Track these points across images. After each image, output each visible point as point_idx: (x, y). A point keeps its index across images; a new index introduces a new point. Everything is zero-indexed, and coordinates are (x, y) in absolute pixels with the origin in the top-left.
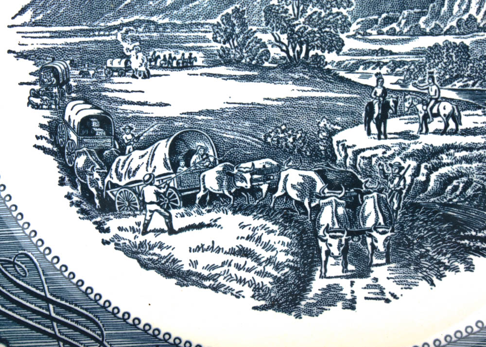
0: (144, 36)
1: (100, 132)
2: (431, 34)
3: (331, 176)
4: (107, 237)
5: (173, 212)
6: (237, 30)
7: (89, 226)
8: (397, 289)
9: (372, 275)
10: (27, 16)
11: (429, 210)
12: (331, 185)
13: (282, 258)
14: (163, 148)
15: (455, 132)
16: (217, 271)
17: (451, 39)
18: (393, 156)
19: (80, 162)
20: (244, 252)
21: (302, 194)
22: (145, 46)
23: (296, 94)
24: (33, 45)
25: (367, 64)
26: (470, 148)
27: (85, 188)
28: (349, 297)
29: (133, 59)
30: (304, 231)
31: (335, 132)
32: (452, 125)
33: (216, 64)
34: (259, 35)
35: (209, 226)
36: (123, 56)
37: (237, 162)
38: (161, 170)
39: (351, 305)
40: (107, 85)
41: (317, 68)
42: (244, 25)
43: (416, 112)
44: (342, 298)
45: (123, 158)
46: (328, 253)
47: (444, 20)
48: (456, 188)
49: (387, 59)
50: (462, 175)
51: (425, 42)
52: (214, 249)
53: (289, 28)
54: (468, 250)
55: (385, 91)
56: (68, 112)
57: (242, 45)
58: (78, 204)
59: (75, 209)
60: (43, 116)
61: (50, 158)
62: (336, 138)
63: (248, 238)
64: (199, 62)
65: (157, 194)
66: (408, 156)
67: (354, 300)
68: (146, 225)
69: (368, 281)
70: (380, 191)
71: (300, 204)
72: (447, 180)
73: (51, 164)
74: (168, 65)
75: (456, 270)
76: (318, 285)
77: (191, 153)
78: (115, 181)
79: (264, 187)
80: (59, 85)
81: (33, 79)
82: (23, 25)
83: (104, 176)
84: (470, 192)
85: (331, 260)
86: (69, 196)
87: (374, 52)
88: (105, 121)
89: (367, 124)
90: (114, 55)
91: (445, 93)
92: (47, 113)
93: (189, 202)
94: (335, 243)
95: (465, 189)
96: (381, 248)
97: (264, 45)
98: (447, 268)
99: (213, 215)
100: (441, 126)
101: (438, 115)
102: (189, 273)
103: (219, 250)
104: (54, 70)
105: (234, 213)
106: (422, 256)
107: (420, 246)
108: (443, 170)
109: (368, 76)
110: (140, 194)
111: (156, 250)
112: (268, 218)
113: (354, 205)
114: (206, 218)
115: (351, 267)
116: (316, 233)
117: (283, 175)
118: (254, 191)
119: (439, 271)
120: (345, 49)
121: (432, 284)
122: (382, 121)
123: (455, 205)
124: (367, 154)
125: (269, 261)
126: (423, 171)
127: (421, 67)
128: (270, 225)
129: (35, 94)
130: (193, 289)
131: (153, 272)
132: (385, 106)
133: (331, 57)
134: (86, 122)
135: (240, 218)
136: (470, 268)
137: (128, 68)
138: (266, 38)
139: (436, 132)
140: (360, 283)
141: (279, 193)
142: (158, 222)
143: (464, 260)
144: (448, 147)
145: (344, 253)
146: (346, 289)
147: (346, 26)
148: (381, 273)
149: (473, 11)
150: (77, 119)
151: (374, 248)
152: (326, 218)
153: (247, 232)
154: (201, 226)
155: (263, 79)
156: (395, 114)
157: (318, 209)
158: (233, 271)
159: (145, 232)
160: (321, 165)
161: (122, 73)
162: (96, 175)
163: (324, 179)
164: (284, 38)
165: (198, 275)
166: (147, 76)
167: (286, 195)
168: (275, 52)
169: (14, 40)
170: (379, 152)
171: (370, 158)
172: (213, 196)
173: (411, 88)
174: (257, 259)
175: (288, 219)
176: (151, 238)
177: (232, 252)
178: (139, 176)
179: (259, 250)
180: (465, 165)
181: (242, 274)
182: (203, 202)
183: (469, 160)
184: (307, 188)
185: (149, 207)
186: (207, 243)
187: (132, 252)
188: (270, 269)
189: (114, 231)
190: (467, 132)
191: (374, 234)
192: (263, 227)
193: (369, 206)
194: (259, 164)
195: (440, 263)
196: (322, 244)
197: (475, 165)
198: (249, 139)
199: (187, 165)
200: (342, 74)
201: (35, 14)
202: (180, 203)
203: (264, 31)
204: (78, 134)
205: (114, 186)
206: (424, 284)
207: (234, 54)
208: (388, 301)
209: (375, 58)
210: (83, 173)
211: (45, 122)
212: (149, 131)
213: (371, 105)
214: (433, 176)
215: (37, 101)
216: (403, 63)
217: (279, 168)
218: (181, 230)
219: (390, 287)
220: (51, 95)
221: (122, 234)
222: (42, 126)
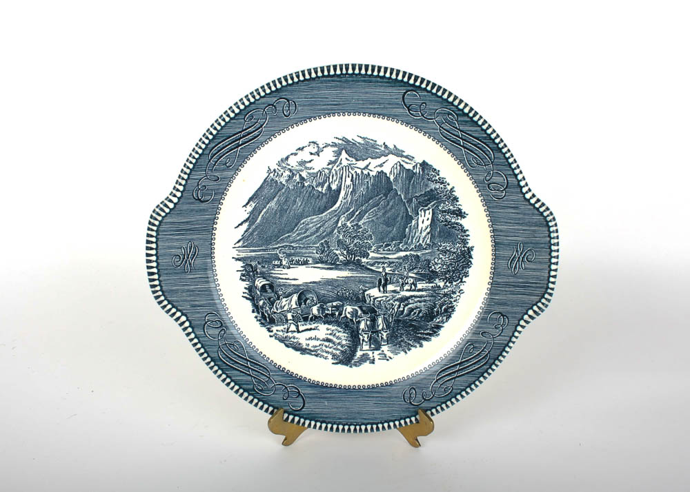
0: (288, 252)
1: (269, 291)
2: (404, 251)
3: (364, 309)
4: (272, 334)
5: (299, 324)
6: (326, 249)
7: (264, 329)
8: (391, 355)
9: (381, 349)
10: (240, 244)
11: (404, 322)
12: (364, 312)
13: (344, 342)
14: (295, 297)
15: (414, 290)
16: (317, 348)
17: (412, 253)
18: (389, 300)
19: (261, 303)
20: (328, 340)
21: (352, 317)
22: (288, 255)
23: (350, 275)
24: (243, 255)
25: (379, 263)
26: (421, 297)
27: (263, 313)
28: (372, 358)
29: (283, 261)
30: (353, 331)
31: (366, 290)
32: (413, 287)
33: (317, 263)
34: (335, 251)
35: (314, 329)
36: (279, 260)
37: (326, 303)
38: (294, 306)
39: (373, 362)
40: (272, 272)
41: (359, 265)
42: (329, 247)
43: (398, 282)
44: (369, 359)
45: (278, 301)
46: (363, 340)
47: (410, 245)
48: (415, 313)
49: (387, 261)
50: (418, 308)
51: (402, 254)
52: (316, 339)
53: (347, 248)
54: (420, 338)
55: (386, 274)
56: (256, 282)
57: (328, 255)
58: (260, 320)
59: (259, 322)
60: (245, 284)
61: (249, 301)
62: (366, 293)
63: (330, 334)
64: (310, 262)
65: (293, 316)
66: (395, 300)
67: (374, 360)
68: (288, 329)
69: (380, 352)
70: (384, 315)
71: (352, 320)
72: (411, 310)
73: (249, 304)
74: (298, 263)
75: (416, 347)
76: (359, 353)
77: (307, 299)
78: (275, 311)
79: (337, 313)
80: (253, 271)
81: (242, 269)
82: (239, 247)
83: (271, 309)
84: (421, 315)
85: (364, 343)
86: (256, 317)
87: (381, 258)
88: (271, 286)
89: (379, 287)
90: (275, 260)
91: (410, 275)
92: (248, 283)
93: (306, 319)
94: (366, 336)
95: (419, 313)
96: (385, 339)
97: (337, 255)
98: (412, 346)
99: (316, 325)
100: (409, 288)
101: (407, 283)
102: (306, 349)
103: (318, 339)
104: (251, 265)
105: (325, 324)
106: (402, 341)
107: (401, 337)
108: (410, 306)
109: (379, 268)
110: (286, 316)
111: (292, 340)
112: (338, 326)
113: (374, 320)
114: (313, 326)
115: (372, 346)
116: (358, 332)
117: (345, 308)
118: (333, 315)
119: (409, 347)
120: (370, 257)
121: (406, 353)
122: (385, 285)
123: (415, 320)
124: (379, 299)
125: (339, 344)
126: (402, 306)
127: (400, 264)
128: (339, 329)
129: (243, 275)
130: (307, 356)
131: (290, 349)
132: (386, 280)
133: (364, 260)
134: (264, 286)
135: (327, 326)
136: (421, 346)
137: (281, 265)
138: (337, 252)
139: (407, 290)
140: (377, 353)
141: (343, 316)
142: (293, 328)
143: (419, 343)
144: (412, 296)
145: (370, 340)
146: (371, 355)
147: (370, 248)
148: (385, 348)
149: (421, 242)
150: (260, 285)
151: (382, 338)
152: (362, 326)
153: (329, 332)
154: (311, 329)
155: (336, 269)
156: (390, 283)
157: (359, 322)
158: (324, 348)
159: (287, 332)
160: (360, 304)
161: (279, 266)
162: (267, 308)
163: (362, 310)
164: (345, 253)
165: (310, 350)
166: (289, 268)
167: (346, 316)
168: (341, 258)
169: (235, 253)
170: (384, 298)
171: (380, 301)
172: (316, 317)
173: (396, 272)
174: (334, 343)
175: (347, 326)
176: (290, 334)
177: (324, 340)
178: (285, 308)
179: (335, 339)
180: (419, 304)
181: (328, 349)
182: (311, 320)
183: (420, 302)
184: (354, 313)
185: (289, 322)
186: (313, 337)
187: (282, 340)
188: (339, 347)
189: (275, 331)
190: (419, 290)
191: (382, 332)
192: (336, 330)
193: (380, 321)
194: (334, 304)
195: (409, 344)
196: (360, 337)
197: (423, 303)
198: (331, 294)
199: (305, 304)
200: (369, 267)
201: (244, 243)
202: (302, 320)
203: (337, 250)
204: (260, 292)
205: (275, 313)
206: (402, 353)
207: (325, 259)
208: (388, 360)
209: (382, 260)
210: (262, 308)
211: (247, 286)
212: (290, 290)
213: (380, 280)
214: (406, 308)
215: (244, 278)
216: (393, 262)
217: (343, 306)
218: (303, 331)
219: (389, 354)
220: (249, 276)
221: (278, 333)
222: (245, 288)
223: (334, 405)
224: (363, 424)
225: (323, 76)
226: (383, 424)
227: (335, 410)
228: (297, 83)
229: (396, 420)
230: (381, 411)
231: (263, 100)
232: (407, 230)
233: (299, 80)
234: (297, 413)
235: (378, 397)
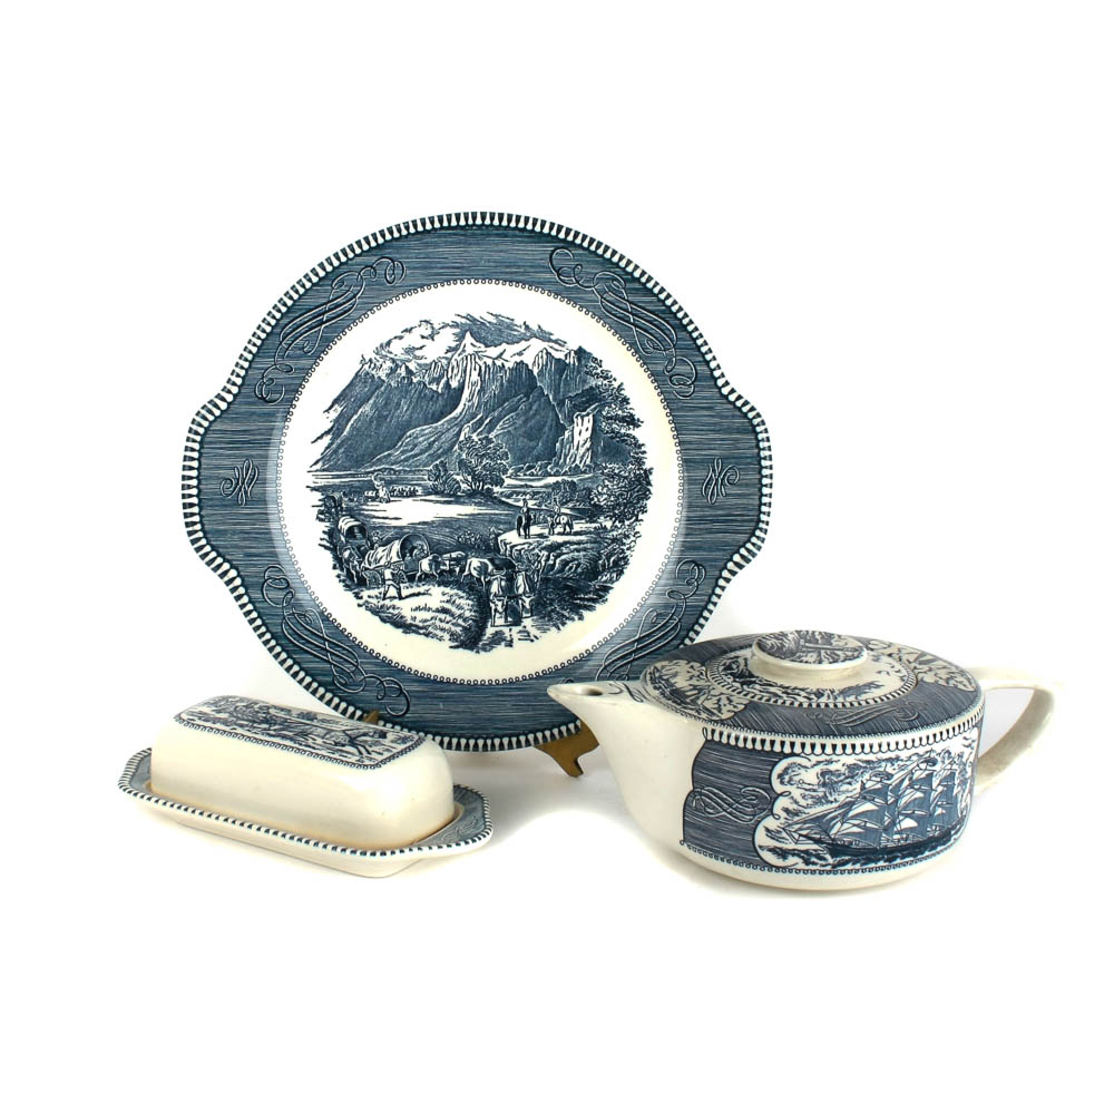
0: (387, 478)
1: (359, 535)
2: (555, 475)
3: (497, 562)
4: (361, 602)
5: (402, 585)
6: (442, 474)
7: (350, 595)
8: (537, 633)
9: (523, 624)
10: (318, 466)
11: (556, 581)
12: (498, 568)
13: (468, 614)
14: (396, 546)
15: (569, 534)
16: (428, 623)
17: (566, 478)
18: (534, 549)
19: (346, 554)
20: (445, 611)
21: (480, 574)
22: (388, 483)
23: (476, 512)
24: (322, 482)
25: (518, 494)
26: (579, 543)
27: (348, 570)
28: (509, 639)
29: (380, 491)
30: (481, 597)
31: (499, 534)
32: (568, 529)
33: (430, 494)
34: (455, 476)
35: (424, 594)
36: (374, 489)
37: (441, 554)
38: (395, 559)
39: (510, 644)
40: (364, 507)
41: (489, 497)
42: (446, 471)
43: (546, 522)
44: (504, 640)
45: (372, 552)
46: (496, 610)
47: (562, 467)
48: (571, 568)
49: (529, 490)
50: (575, 560)
51: (551, 480)
52: (427, 609)
53: (472, 472)
54: (580, 607)
55: (529, 509)
56: (340, 523)
57: (445, 482)
58: (344, 581)
59: (342, 584)
60: (324, 526)
61: (328, 552)
62: (500, 539)
63: (448, 601)
64: (419, 493)
65: (392, 574)
66: (543, 549)
67: (511, 641)
68: (385, 595)
69: (520, 628)
70: (526, 571)
71: (479, 580)
72: (565, 563)
73: (328, 556)
74: (402, 495)
75: (573, 619)
76: (490, 631)
77: (414, 548)
78: (367, 566)
79: (457, 569)
80: (336, 507)
81: (321, 503)
82: (317, 471)
83: (360, 563)
84: (579, 570)
85: (498, 615)
86: (338, 576)
87: (522, 486)
88: (362, 529)
89: (518, 529)
90: (369, 489)
91: (563, 510)
92: (328, 524)
93: (411, 579)
94: (500, 604)
95: (576, 568)
96: (528, 607)
97: (458, 482)
98: (567, 618)
99: (426, 587)
100: (562, 530)
101: (559, 523)
102: (411, 625)
103: (429, 609)
104: (333, 498)
105: (439, 586)
106: (552, 611)
107: (551, 604)
108: (563, 557)
109: (519, 501)
110: (382, 574)
111: (391, 610)
112: (459, 589)
113: (511, 580)
114: (422, 589)
115: (509, 619)
116: (488, 597)
117: (469, 561)
118: (451, 571)
119: (563, 620)
120: (505, 484)
121: (559, 629)
122: (527, 527)
123: (571, 578)
124: (519, 548)
125: (460, 616)
126: (552, 558)
127: (549, 495)
128: (460, 593)
129: (321, 512)
130: (413, 635)
131: (388, 625)
132: (528, 518)
133: (496, 489)
134: (351, 529)
135: (442, 589)
136: (581, 618)
137: (377, 497)
138: (459, 478)
139: (559, 534)
140: (516, 629)
141: (466, 573)
142: (392, 592)
143: (577, 613)
144: (566, 543)
145: (505, 610)
146: (507, 634)
147: (505, 471)
148: (528, 622)
149: (577, 462)
150: (346, 527)
151: (523, 606)
152: (494, 588)
153: (446, 598)
154: (418, 594)
155: (457, 502)
156: (534, 524)
157: (489, 583)
158: (438, 623)
159: (384, 599)
160: (491, 555)
161: (373, 499)
162: (356, 563)
163: (493, 563)
164: (469, 478)
165: (416, 626)
166: (388, 501)
167: (471, 574)
168: (464, 486)
169: (310, 480)
170: (526, 546)
171: (520, 551)
172: (426, 575)
173: (543, 507)
174: (452, 615)
175: (471, 589)
176: (388, 602)
177: (437, 611)
178: (382, 563)
179: (454, 609)
180: (576, 554)
181: (443, 625)
182: (420, 579)
183: (578, 551)
184: (483, 569)
185: (387, 582)
186: (422, 605)
187: (375, 611)
188: (460, 621)
189: (365, 598)
190: (577, 534)
191: (524, 597)
192: (457, 594)
193: (520, 580)
194: (454, 555)
195: (563, 616)
196: (492, 605)
197: (582, 553)
198: (449, 540)
199: (411, 555)
200: (504, 499)
201: (324, 465)
202: (406, 580)
203: (458, 474)
204: (346, 537)
205: (367, 569)
206: (554, 629)
207: (440, 488)
208: (532, 641)
209: (522, 490)
210: (348, 561)
211: (326, 529)
212: (389, 535)
213: (520, 518)
214: (558, 561)
215: (322, 517)
216: (539, 493)
217: (466, 558)
218: (407, 597)
219: (534, 632)
220: (331, 513)
221: (370, 600)
222: (324, 532)
223: (452, 708)
224: (497, 736)
225: (442, 228)
226: (526, 735)
227: (454, 716)
228: (406, 236)
229: (545, 729)
230: (523, 716)
231: (358, 260)
232: (558, 445)
233: (409, 233)
234: (398, 720)
235: (519, 695)
